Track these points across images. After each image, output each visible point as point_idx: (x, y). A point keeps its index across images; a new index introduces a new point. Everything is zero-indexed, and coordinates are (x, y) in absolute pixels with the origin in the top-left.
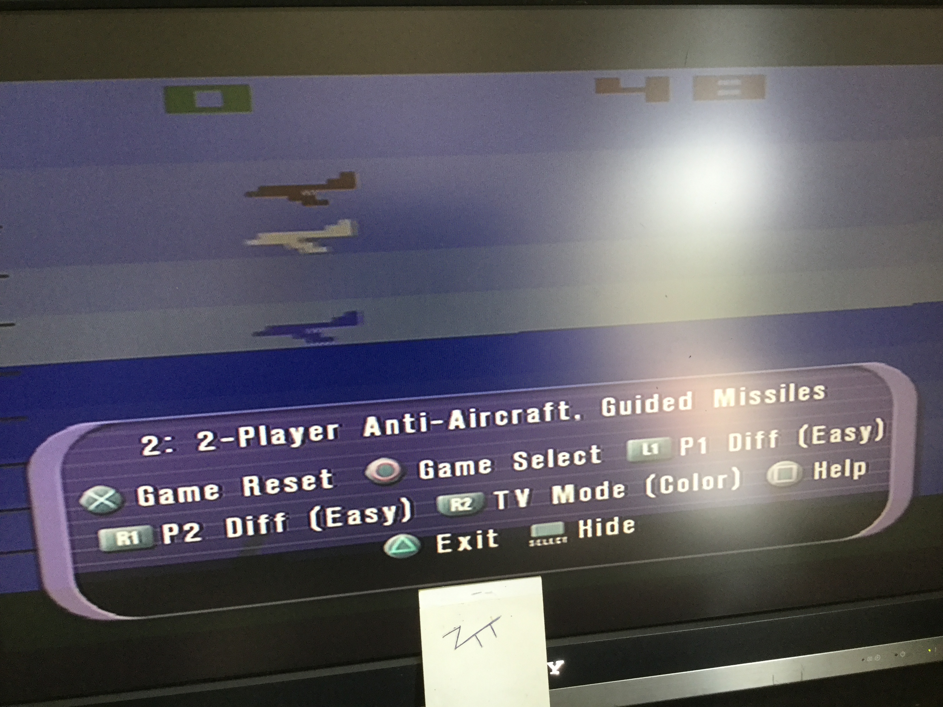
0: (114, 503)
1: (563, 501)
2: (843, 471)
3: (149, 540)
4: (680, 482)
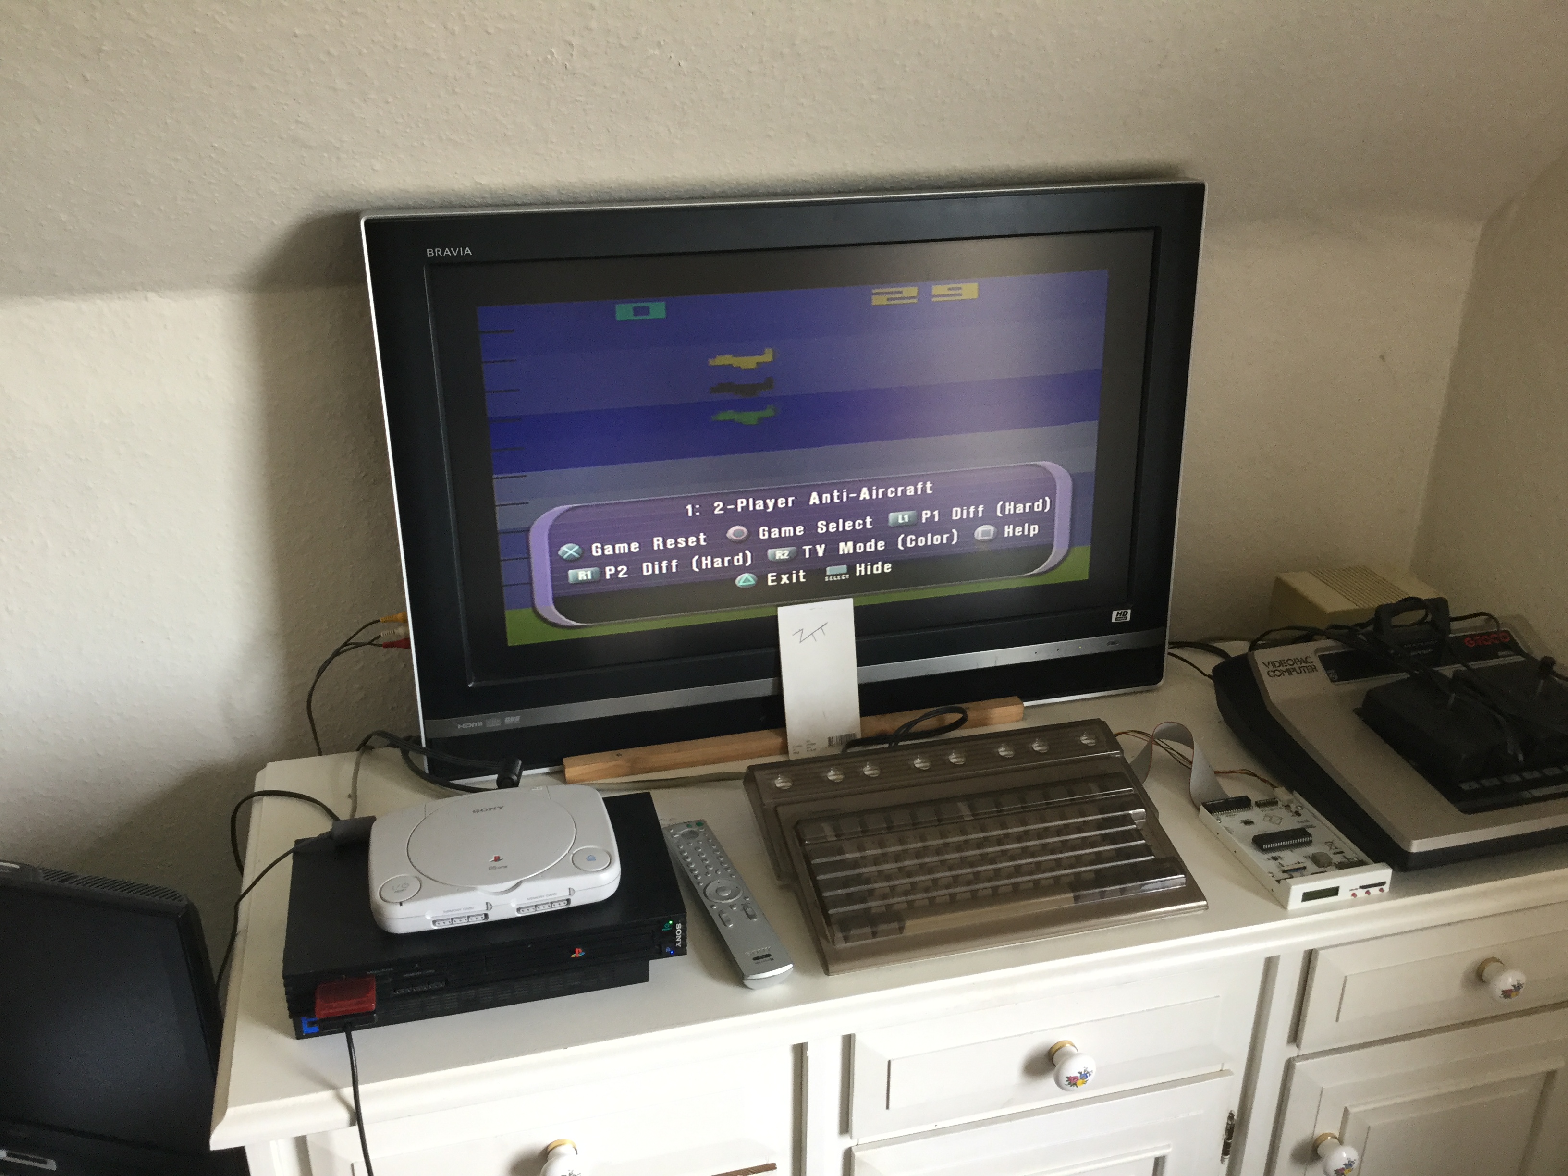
0: (577, 553)
1: (846, 552)
2: (1023, 531)
3: (597, 577)
4: (919, 539)
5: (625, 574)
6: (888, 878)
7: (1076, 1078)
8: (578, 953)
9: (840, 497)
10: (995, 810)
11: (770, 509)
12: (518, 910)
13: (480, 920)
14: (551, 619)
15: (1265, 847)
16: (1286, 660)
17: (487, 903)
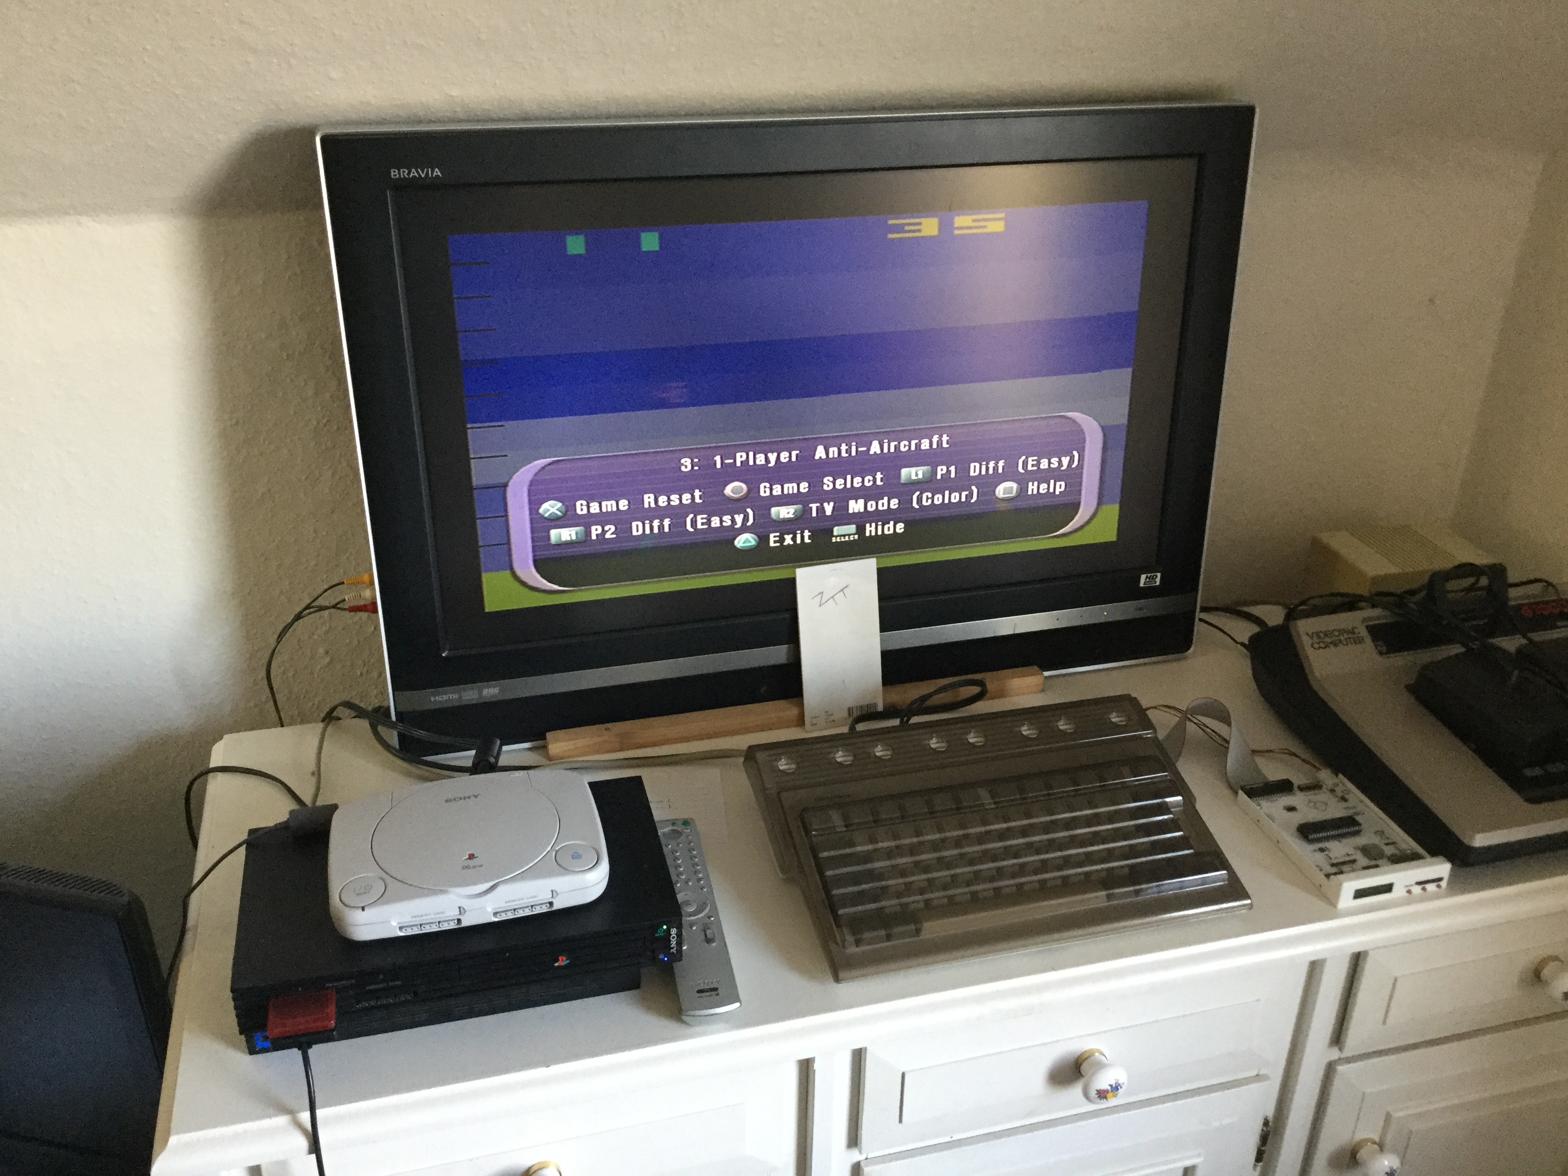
0: (561, 512)
1: (856, 511)
2: (1048, 488)
3: (582, 537)
4: (936, 497)
5: (612, 534)
6: (903, 873)
7: (1107, 1091)
8: (563, 961)
9: (848, 451)
10: (1018, 796)
11: (772, 464)
12: (495, 914)
13: (452, 926)
14: (532, 583)
15: (1311, 837)
16: (1331, 628)
17: (460, 908)
